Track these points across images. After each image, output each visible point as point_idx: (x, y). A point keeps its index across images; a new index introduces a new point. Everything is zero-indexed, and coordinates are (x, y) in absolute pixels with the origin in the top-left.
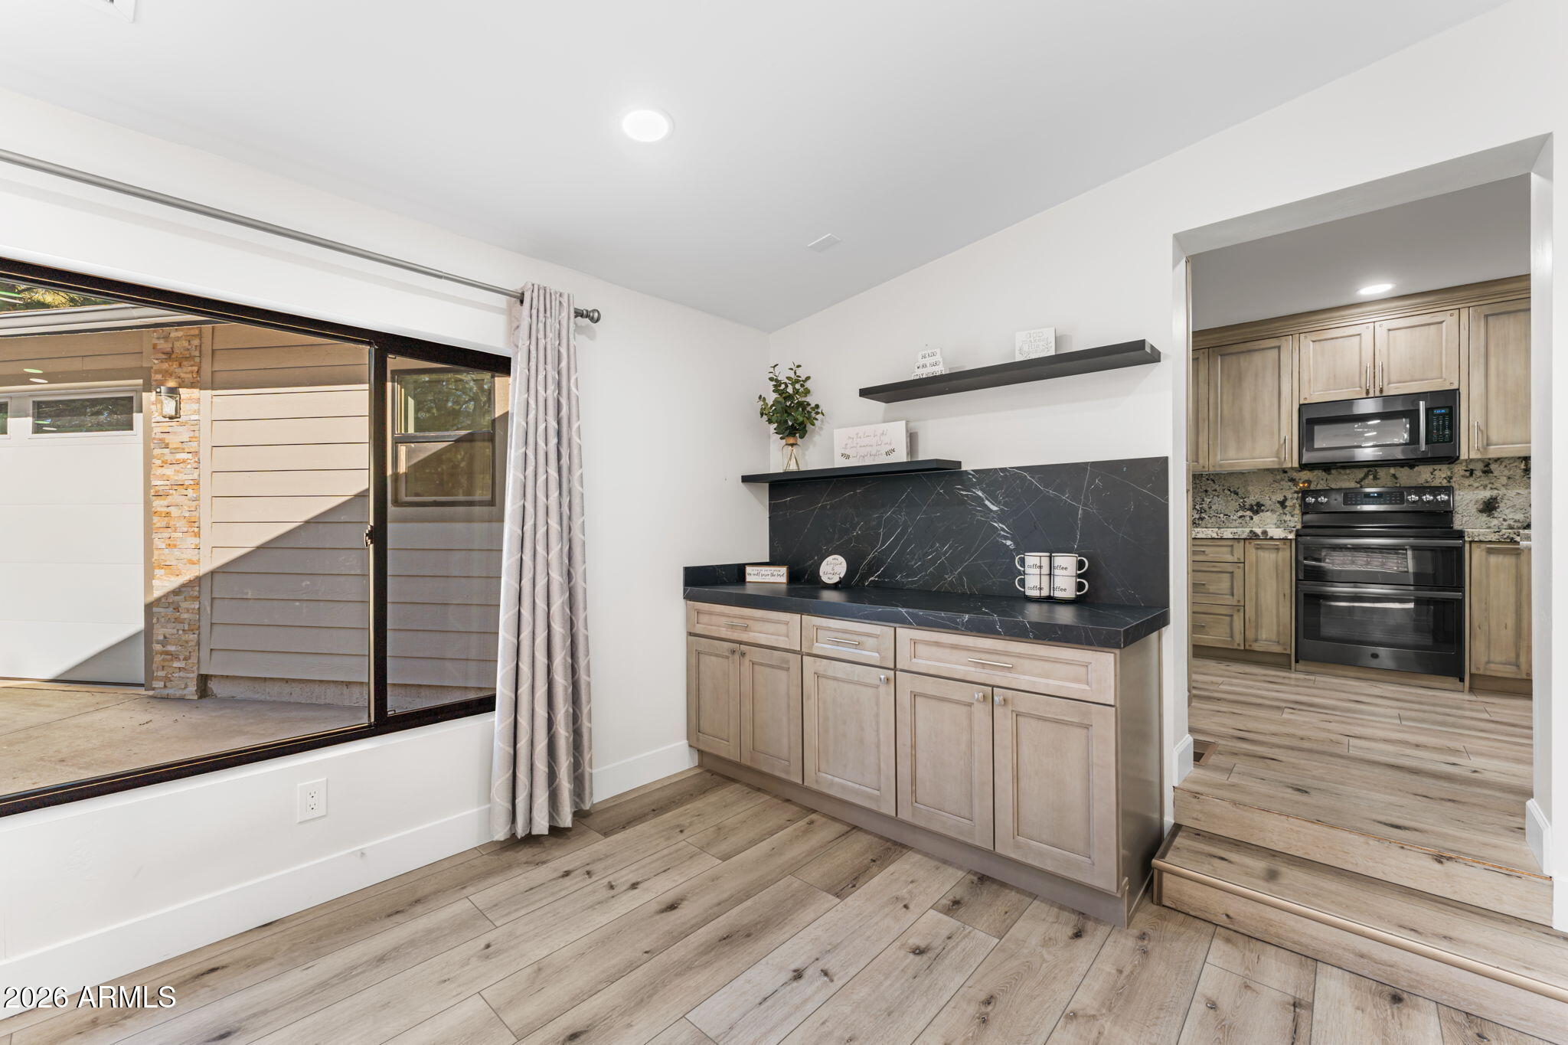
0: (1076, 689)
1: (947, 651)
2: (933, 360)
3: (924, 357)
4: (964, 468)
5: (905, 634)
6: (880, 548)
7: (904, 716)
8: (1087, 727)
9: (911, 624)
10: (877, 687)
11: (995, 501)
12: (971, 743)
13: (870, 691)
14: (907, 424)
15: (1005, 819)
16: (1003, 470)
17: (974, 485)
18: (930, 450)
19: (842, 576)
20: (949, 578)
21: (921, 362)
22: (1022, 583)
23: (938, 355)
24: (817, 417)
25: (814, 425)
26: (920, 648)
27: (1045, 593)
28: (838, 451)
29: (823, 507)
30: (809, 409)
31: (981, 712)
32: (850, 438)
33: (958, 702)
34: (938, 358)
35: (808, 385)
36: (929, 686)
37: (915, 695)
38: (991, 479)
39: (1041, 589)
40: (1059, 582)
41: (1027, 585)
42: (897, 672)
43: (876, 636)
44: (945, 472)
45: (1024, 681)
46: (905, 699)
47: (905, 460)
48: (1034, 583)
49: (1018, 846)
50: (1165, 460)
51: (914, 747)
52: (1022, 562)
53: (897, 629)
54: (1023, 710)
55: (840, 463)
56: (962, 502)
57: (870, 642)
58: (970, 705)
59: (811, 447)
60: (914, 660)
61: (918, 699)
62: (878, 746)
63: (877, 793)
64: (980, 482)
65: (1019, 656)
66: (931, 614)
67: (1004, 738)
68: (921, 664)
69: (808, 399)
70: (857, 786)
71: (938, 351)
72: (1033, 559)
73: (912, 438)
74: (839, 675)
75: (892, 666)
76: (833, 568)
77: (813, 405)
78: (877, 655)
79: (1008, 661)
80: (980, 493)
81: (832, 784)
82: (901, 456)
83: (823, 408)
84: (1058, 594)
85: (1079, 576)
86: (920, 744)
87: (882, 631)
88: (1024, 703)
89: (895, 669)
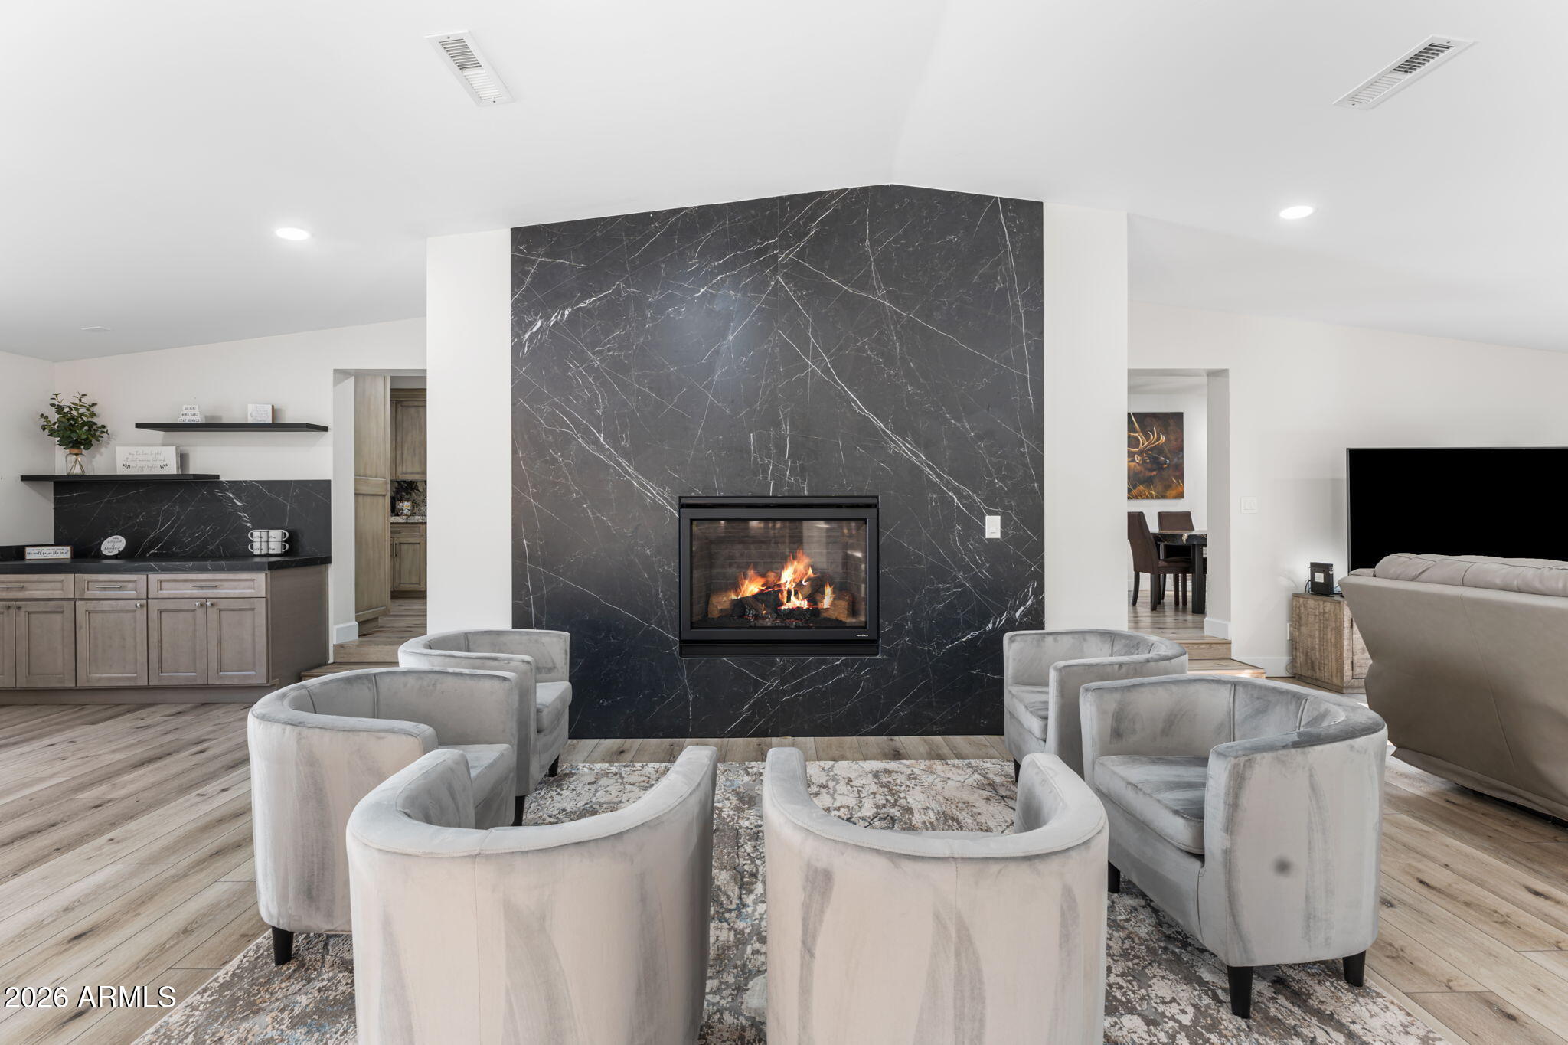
0: (248, 592)
1: (181, 583)
2: (193, 411)
3: (187, 409)
4: (221, 479)
5: (154, 577)
6: (158, 530)
7: (153, 625)
8: (253, 609)
9: (157, 571)
10: (134, 611)
11: (240, 500)
12: (195, 630)
13: (129, 615)
14: (176, 449)
15: (213, 665)
16: (246, 482)
17: (227, 490)
18: (197, 467)
19: (121, 550)
20: (210, 548)
21: (185, 412)
22: (252, 547)
23: (197, 410)
24: (102, 435)
25: (98, 441)
26: (164, 585)
27: (264, 552)
28: (120, 463)
29: (109, 502)
30: (95, 427)
31: (200, 612)
32: (130, 454)
33: (187, 611)
34: (196, 411)
35: (94, 409)
36: (170, 605)
37: (160, 612)
38: (237, 486)
39: (261, 550)
40: (271, 545)
41: (255, 547)
42: (149, 601)
43: (135, 581)
44: (210, 482)
45: (222, 593)
46: (154, 615)
47: (175, 473)
48: (258, 547)
49: (220, 677)
50: (329, 481)
51: (160, 641)
52: (252, 535)
53: (149, 576)
54: (222, 608)
55: (121, 471)
56: (219, 500)
57: (130, 585)
58: (194, 610)
59: (98, 456)
60: (160, 592)
61: (163, 614)
62: (135, 647)
63: (135, 675)
64: (230, 488)
65: (221, 580)
66: (170, 564)
67: (213, 624)
68: (164, 593)
69: (95, 420)
70: (120, 675)
71: (197, 407)
72: (257, 533)
73: (183, 459)
74: (106, 609)
75: (145, 597)
76: (114, 545)
77: (99, 425)
78: (135, 592)
79: (214, 584)
80: (231, 495)
81: (100, 679)
82: (172, 469)
83: (109, 428)
84: (271, 552)
85: (285, 541)
86: (164, 639)
87: (141, 578)
88: (223, 604)
89: (147, 598)
